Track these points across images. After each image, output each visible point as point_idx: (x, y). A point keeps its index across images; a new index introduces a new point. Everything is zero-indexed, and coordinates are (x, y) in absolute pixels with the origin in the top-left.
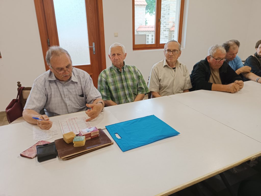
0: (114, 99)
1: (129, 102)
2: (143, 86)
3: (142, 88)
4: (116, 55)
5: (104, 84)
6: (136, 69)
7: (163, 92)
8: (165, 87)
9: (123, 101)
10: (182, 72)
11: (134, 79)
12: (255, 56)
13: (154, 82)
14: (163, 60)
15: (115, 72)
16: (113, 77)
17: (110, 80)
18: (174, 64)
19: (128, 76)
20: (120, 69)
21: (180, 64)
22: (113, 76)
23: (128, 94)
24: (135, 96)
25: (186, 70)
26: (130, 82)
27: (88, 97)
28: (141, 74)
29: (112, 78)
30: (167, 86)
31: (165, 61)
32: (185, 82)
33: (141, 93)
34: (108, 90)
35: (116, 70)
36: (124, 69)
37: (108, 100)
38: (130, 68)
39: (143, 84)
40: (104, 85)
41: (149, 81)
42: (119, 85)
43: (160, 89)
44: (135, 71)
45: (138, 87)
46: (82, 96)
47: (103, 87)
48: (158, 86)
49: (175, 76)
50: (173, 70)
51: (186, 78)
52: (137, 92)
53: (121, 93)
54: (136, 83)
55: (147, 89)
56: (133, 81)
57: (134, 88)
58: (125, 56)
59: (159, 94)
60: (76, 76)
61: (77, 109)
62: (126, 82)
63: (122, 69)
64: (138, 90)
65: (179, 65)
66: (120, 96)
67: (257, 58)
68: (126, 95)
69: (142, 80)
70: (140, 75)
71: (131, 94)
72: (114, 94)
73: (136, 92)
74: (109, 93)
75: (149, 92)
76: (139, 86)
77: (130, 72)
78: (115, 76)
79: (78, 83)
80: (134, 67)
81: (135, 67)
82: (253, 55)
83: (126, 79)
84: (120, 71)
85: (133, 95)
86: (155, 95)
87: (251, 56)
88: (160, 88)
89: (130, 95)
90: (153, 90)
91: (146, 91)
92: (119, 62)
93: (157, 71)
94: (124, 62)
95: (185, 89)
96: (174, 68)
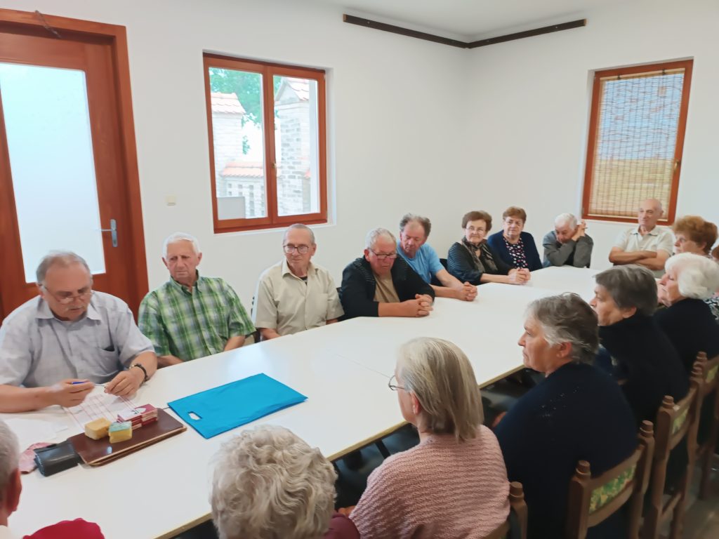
0: (178, 351)
1: (211, 354)
2: (240, 320)
3: (238, 324)
4: (180, 258)
5: (154, 321)
6: (225, 286)
7: (285, 328)
8: (289, 317)
9: (198, 353)
10: (321, 285)
11: (220, 305)
12: (464, 244)
13: (266, 309)
14: (280, 263)
15: (177, 292)
16: (174, 305)
17: (167, 311)
18: (304, 270)
19: (207, 300)
20: (188, 286)
21: (317, 270)
22: (173, 302)
23: (208, 339)
24: (225, 341)
25: (329, 280)
26: (212, 314)
27: (124, 351)
28: (235, 293)
29: (171, 306)
30: (292, 315)
31: (285, 265)
32: (328, 304)
33: (236, 333)
34: (164, 335)
35: (180, 289)
36: (197, 288)
37: (164, 355)
38: (211, 283)
39: (242, 315)
40: (154, 323)
41: (255, 307)
42: (188, 321)
43: (278, 322)
44: (222, 289)
45: (230, 323)
46: (110, 349)
47: (151, 327)
48: (274, 315)
49: (308, 293)
50: (303, 283)
51: (329, 297)
52: (229, 333)
53: (193, 338)
54: (225, 313)
55: (250, 325)
56: (219, 310)
57: (220, 325)
58: (200, 258)
59: (277, 332)
60: (96, 308)
61: (100, 377)
62: (204, 313)
63: (194, 287)
64: (230, 330)
65: (315, 271)
66: (191, 344)
67: (466, 247)
68: (203, 341)
69: (237, 306)
70: (233, 296)
71: (216, 339)
72: (178, 342)
73: (227, 333)
74: (165, 341)
75: (255, 330)
76: (232, 321)
77: (210, 291)
78: (178, 304)
79: (102, 321)
80: (219, 281)
81: (221, 280)
82: (460, 242)
83: (203, 308)
84: (188, 290)
85: (220, 340)
86: (268, 334)
87: (457, 244)
88: (279, 320)
89: (213, 341)
90: (263, 325)
91: (248, 329)
92: (186, 273)
93: (269, 285)
94: (197, 272)
95: (329, 318)
96: (305, 279)
